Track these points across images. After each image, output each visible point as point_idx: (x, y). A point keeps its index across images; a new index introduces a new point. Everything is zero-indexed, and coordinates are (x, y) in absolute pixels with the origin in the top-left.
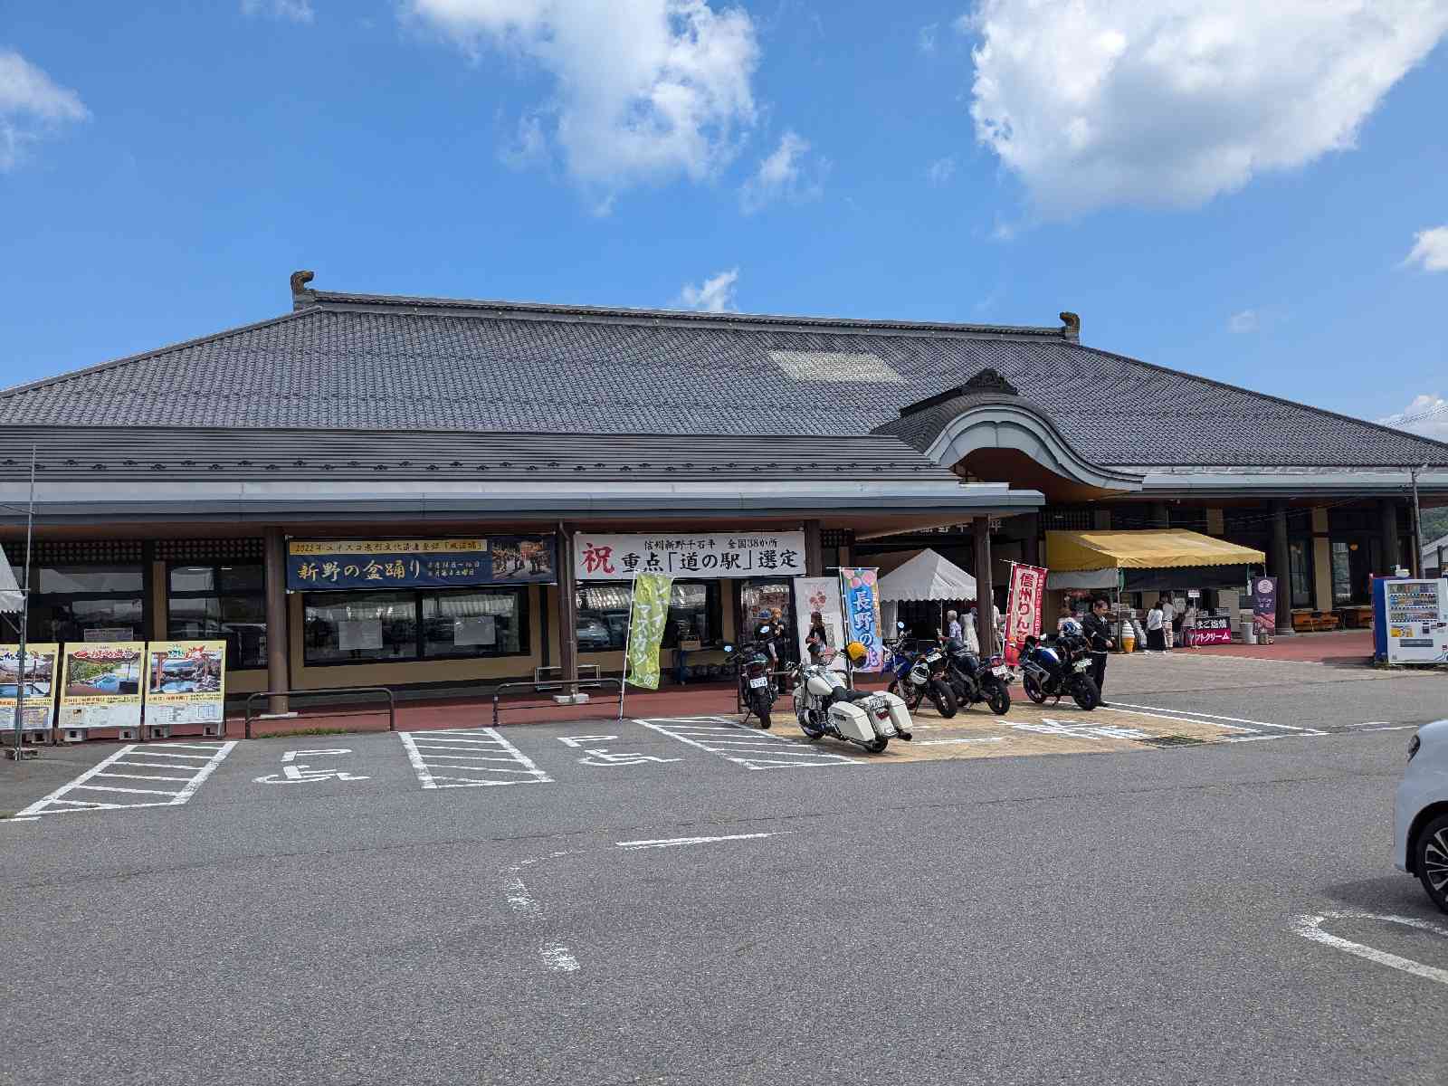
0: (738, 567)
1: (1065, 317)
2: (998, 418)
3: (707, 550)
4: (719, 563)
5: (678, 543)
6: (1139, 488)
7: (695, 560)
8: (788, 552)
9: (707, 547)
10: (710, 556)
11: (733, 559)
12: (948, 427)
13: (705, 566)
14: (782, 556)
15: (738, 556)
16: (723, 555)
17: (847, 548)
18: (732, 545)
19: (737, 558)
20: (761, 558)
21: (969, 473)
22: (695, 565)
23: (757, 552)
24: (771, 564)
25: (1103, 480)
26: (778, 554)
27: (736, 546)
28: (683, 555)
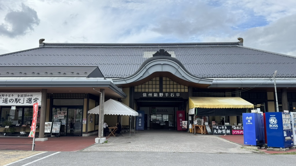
0: (20, 102)
1: (239, 39)
2: (162, 63)
3: (11, 98)
4: (14, 101)
5: (2, 95)
6: (210, 83)
7: (7, 100)
8: (36, 98)
9: (11, 97)
10: (11, 99)
11: (18, 100)
12: (145, 66)
13: (10, 102)
14: (34, 100)
15: (20, 99)
16: (15, 99)
17: (86, 99)
18: (19, 96)
19: (20, 100)
20: (27, 100)
21: (170, 80)
22: (7, 102)
23: (26, 98)
24: (30, 102)
25: (198, 81)
26: (33, 99)
27: (20, 96)
28: (4, 99)
